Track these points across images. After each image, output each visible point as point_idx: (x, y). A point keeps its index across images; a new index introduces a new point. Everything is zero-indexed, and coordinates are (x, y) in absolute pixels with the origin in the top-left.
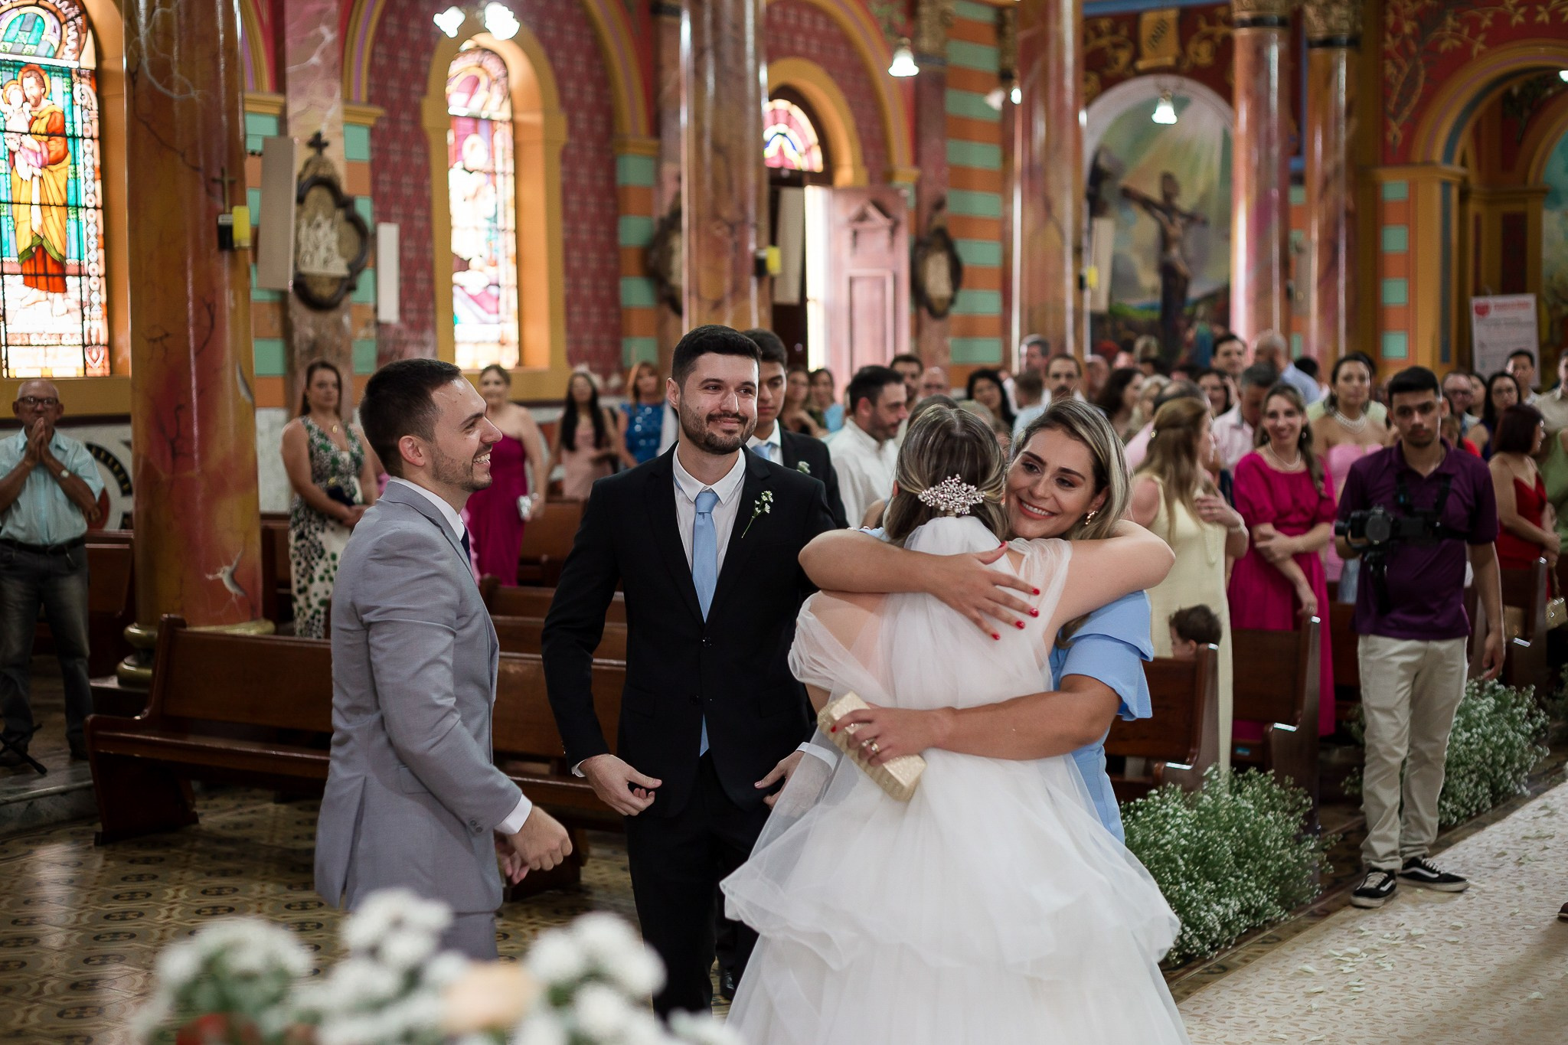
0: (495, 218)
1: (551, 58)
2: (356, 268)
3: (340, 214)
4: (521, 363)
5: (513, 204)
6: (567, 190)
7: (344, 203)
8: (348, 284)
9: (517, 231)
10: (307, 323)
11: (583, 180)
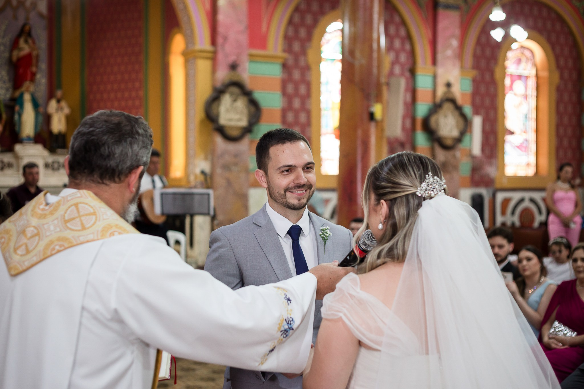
0: (527, 115)
1: (553, 48)
2: (463, 134)
3: (457, 113)
4: (537, 173)
5: (536, 108)
6: (559, 102)
7: (458, 108)
8: (459, 140)
9: (537, 120)
10: (441, 155)
11: (566, 97)
